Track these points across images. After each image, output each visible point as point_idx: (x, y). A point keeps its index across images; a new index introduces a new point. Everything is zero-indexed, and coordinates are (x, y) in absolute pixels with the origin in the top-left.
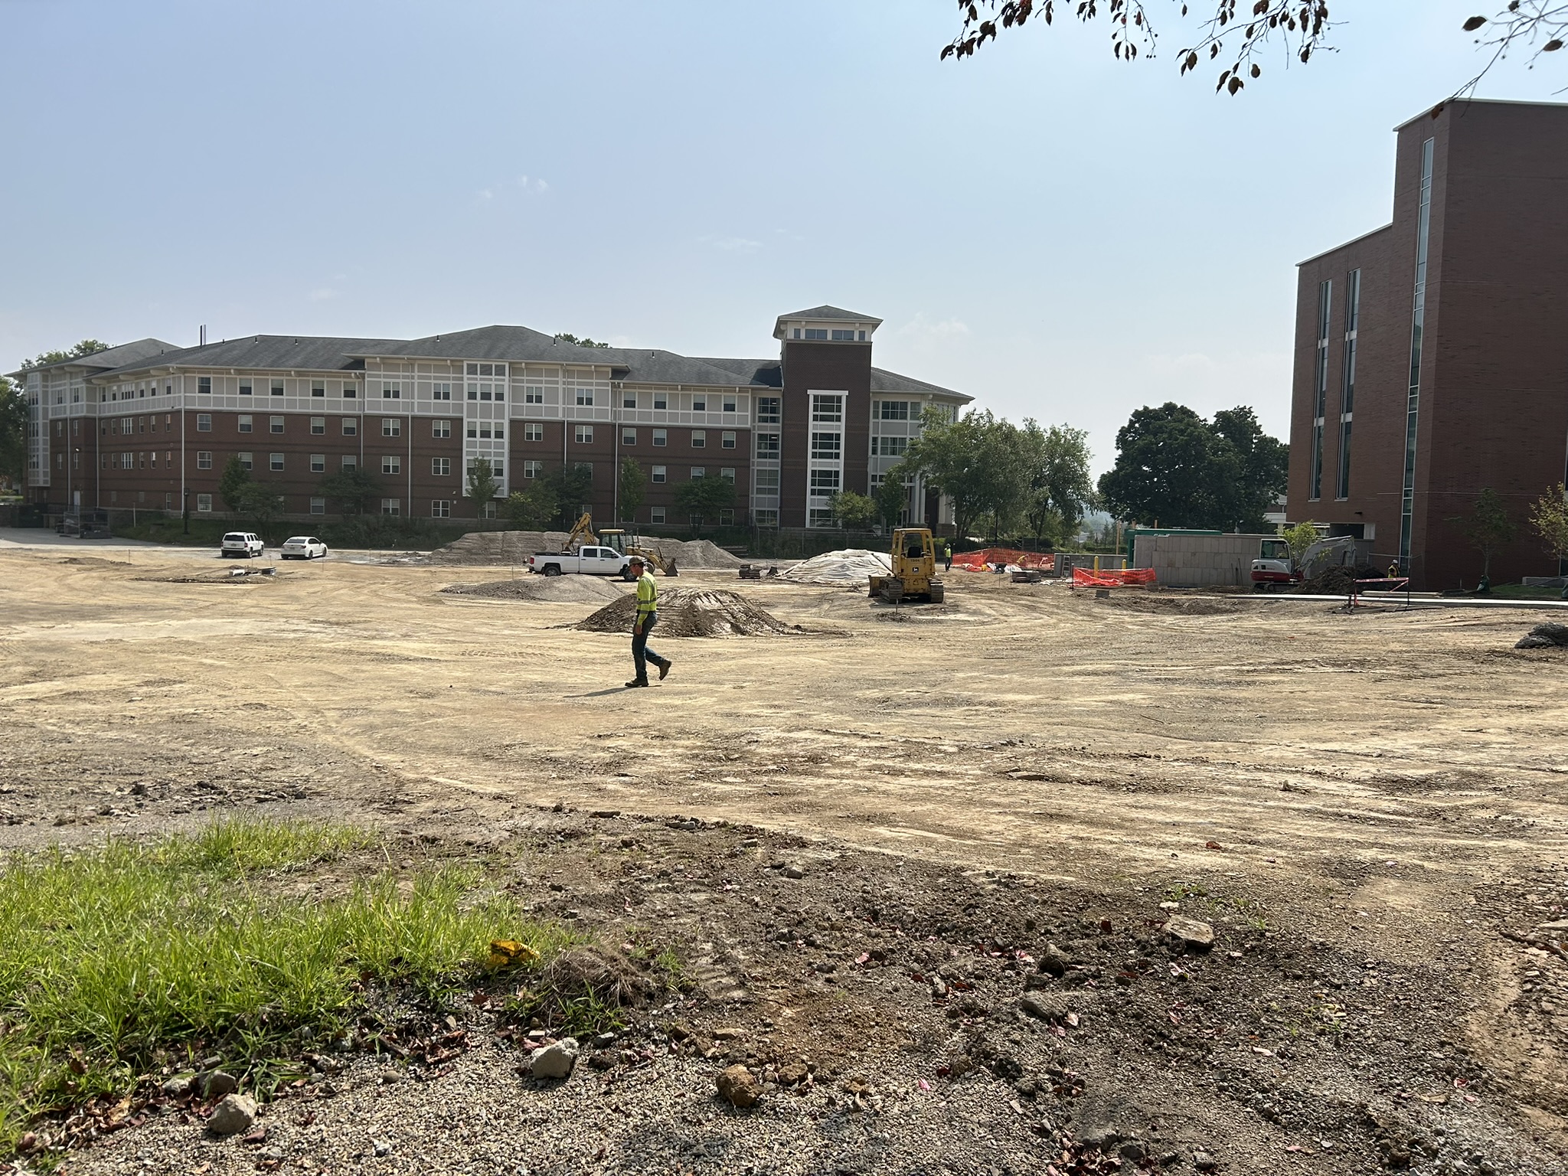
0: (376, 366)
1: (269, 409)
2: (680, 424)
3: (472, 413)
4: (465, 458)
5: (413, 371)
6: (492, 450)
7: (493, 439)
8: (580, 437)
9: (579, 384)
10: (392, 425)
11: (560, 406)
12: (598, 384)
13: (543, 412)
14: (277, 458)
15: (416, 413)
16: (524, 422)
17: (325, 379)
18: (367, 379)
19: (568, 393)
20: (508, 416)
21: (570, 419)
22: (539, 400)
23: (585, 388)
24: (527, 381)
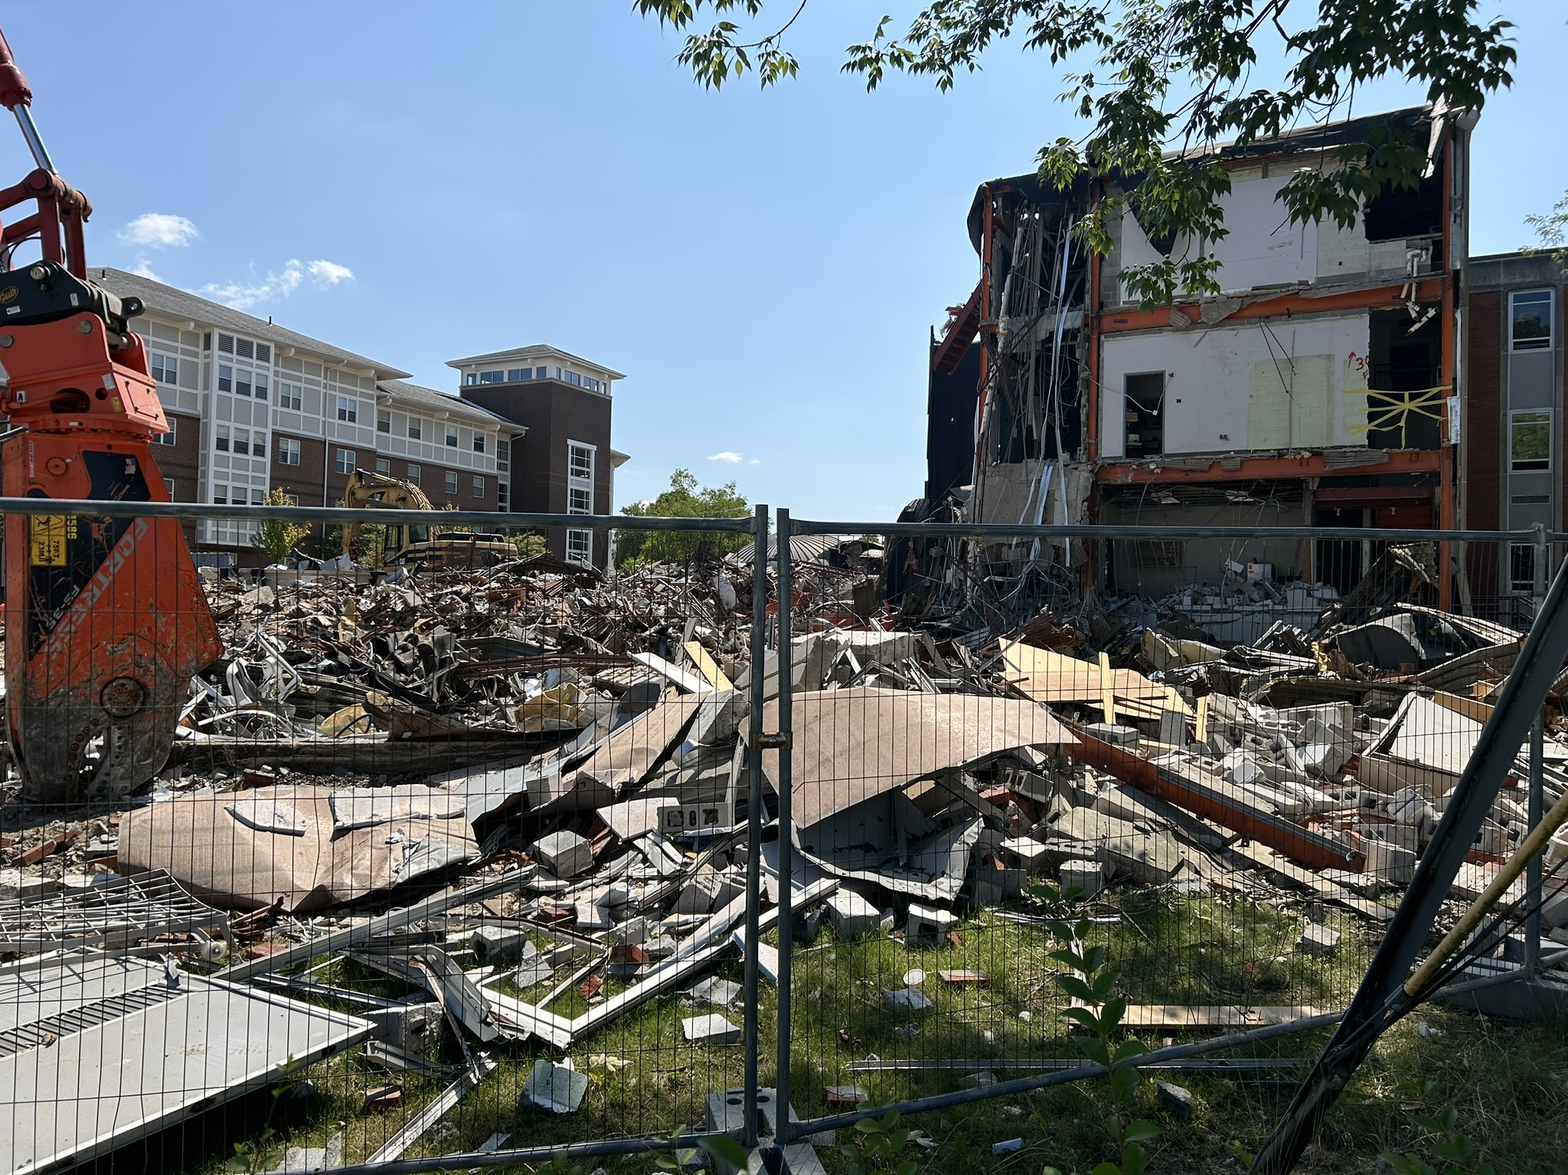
2: (433, 460)
3: (223, 410)
4: (212, 482)
7: (251, 456)
8: (341, 466)
9: (342, 390)
11: (321, 418)
12: (362, 395)
13: (302, 424)
16: (288, 437)
19: (329, 401)
20: (270, 427)
21: (331, 439)
22: (296, 405)
23: (348, 397)
24: (283, 375)
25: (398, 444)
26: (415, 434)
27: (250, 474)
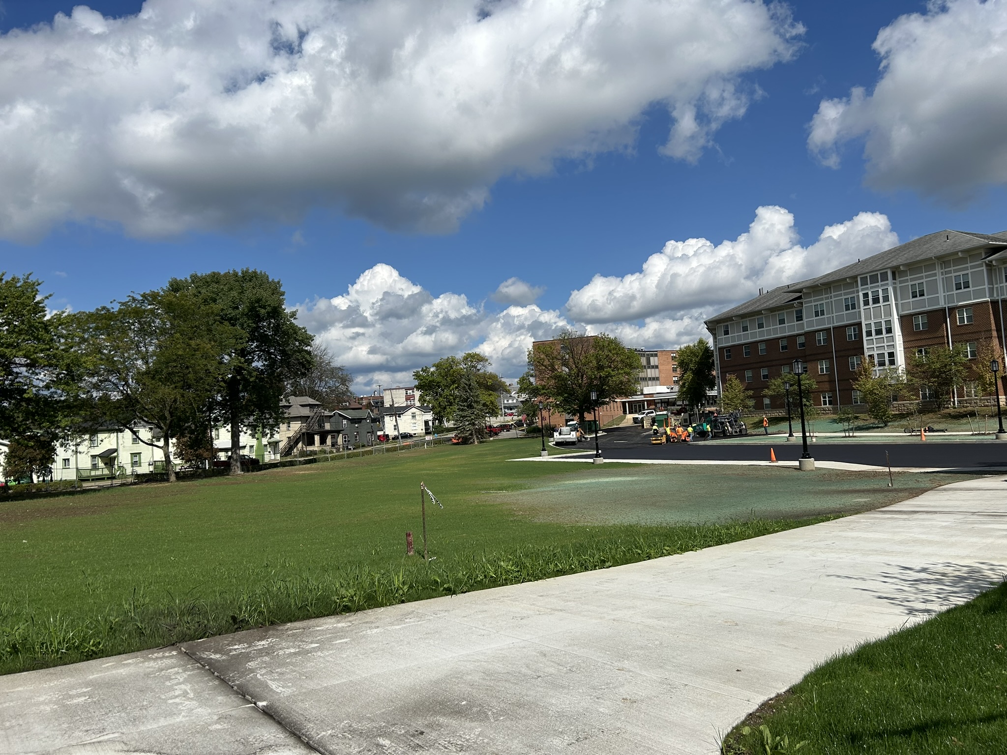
0: (808, 295)
1: (758, 339)
3: (868, 317)
4: (867, 353)
5: (831, 293)
6: (885, 344)
7: (884, 335)
8: (962, 319)
9: (955, 271)
10: (822, 336)
11: (941, 294)
12: (972, 267)
13: (926, 304)
14: (764, 372)
15: (836, 324)
16: (911, 315)
17: (785, 311)
18: (804, 306)
19: (946, 282)
20: (896, 313)
21: (950, 305)
22: (922, 295)
23: (961, 273)
24: (910, 281)
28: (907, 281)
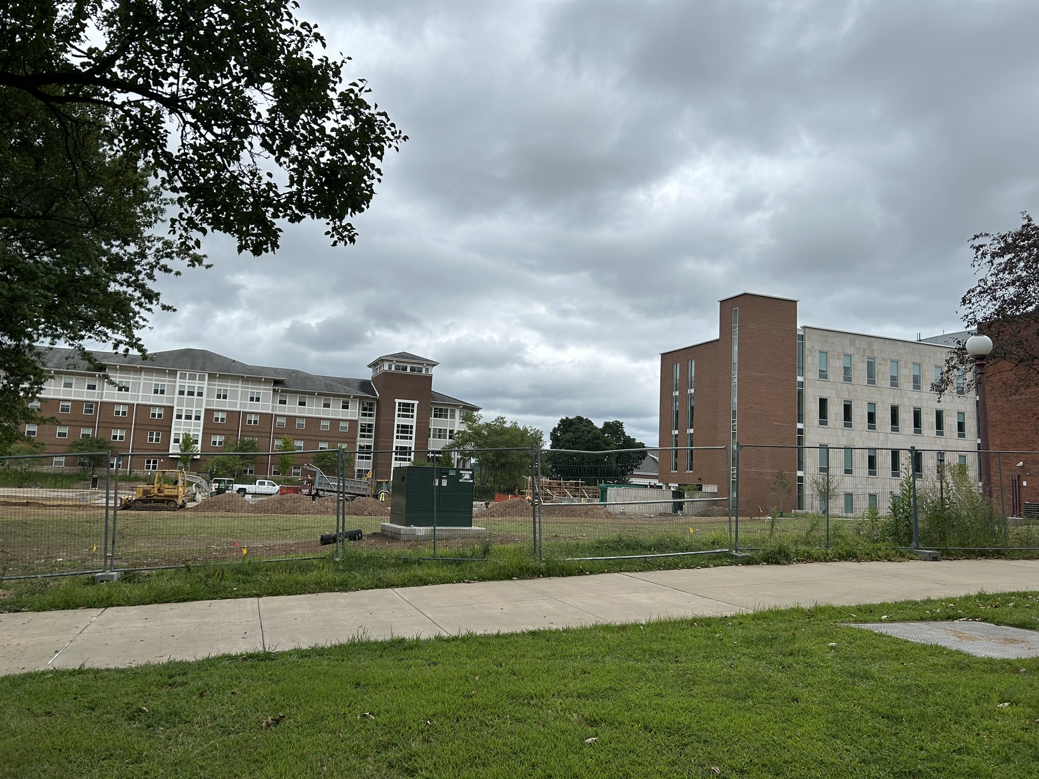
0: (115, 371)
2: (313, 415)
3: (180, 403)
4: (173, 432)
5: (140, 375)
7: (193, 420)
8: (250, 422)
9: (252, 388)
10: (121, 409)
11: (239, 401)
12: (264, 389)
13: (227, 405)
15: (140, 402)
16: (214, 410)
17: (74, 377)
19: (244, 394)
20: (204, 407)
21: (244, 410)
22: (225, 397)
23: (256, 391)
24: (218, 386)
25: (292, 408)
26: (302, 404)
27: (192, 428)
28: (215, 385)
